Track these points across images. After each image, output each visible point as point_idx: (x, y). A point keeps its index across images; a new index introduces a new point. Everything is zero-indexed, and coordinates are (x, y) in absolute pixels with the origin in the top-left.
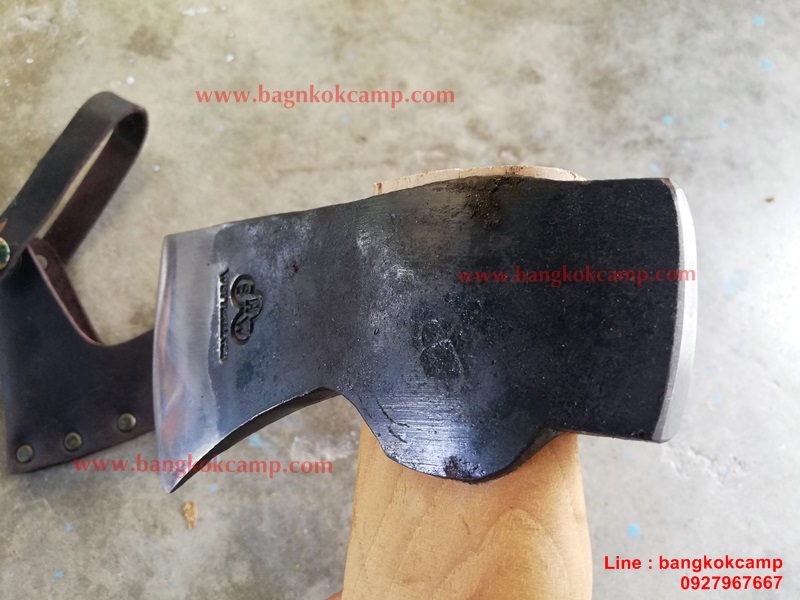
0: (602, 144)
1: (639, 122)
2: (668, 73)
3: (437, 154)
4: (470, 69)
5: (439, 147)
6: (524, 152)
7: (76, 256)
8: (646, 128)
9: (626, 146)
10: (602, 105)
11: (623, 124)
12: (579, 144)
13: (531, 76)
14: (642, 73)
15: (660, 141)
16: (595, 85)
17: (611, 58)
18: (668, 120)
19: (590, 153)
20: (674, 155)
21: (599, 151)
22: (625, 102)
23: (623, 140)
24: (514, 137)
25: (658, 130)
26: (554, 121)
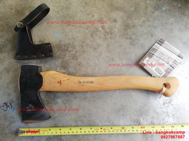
0: (122, 36)
1: (130, 34)
2: (139, 27)
3: (95, 29)
4: (106, 17)
5: (96, 29)
6: (109, 34)
7: (33, 28)
8: (131, 36)
9: (126, 38)
10: (125, 30)
11: (127, 34)
12: (119, 35)
13: (115, 21)
14: (134, 26)
15: (132, 39)
16: (125, 26)
17: (130, 22)
18: (135, 35)
19: (120, 37)
20: (133, 42)
21: (121, 37)
22: (129, 30)
23: (126, 37)
24: (109, 31)
25: (132, 37)
26: (116, 30)
